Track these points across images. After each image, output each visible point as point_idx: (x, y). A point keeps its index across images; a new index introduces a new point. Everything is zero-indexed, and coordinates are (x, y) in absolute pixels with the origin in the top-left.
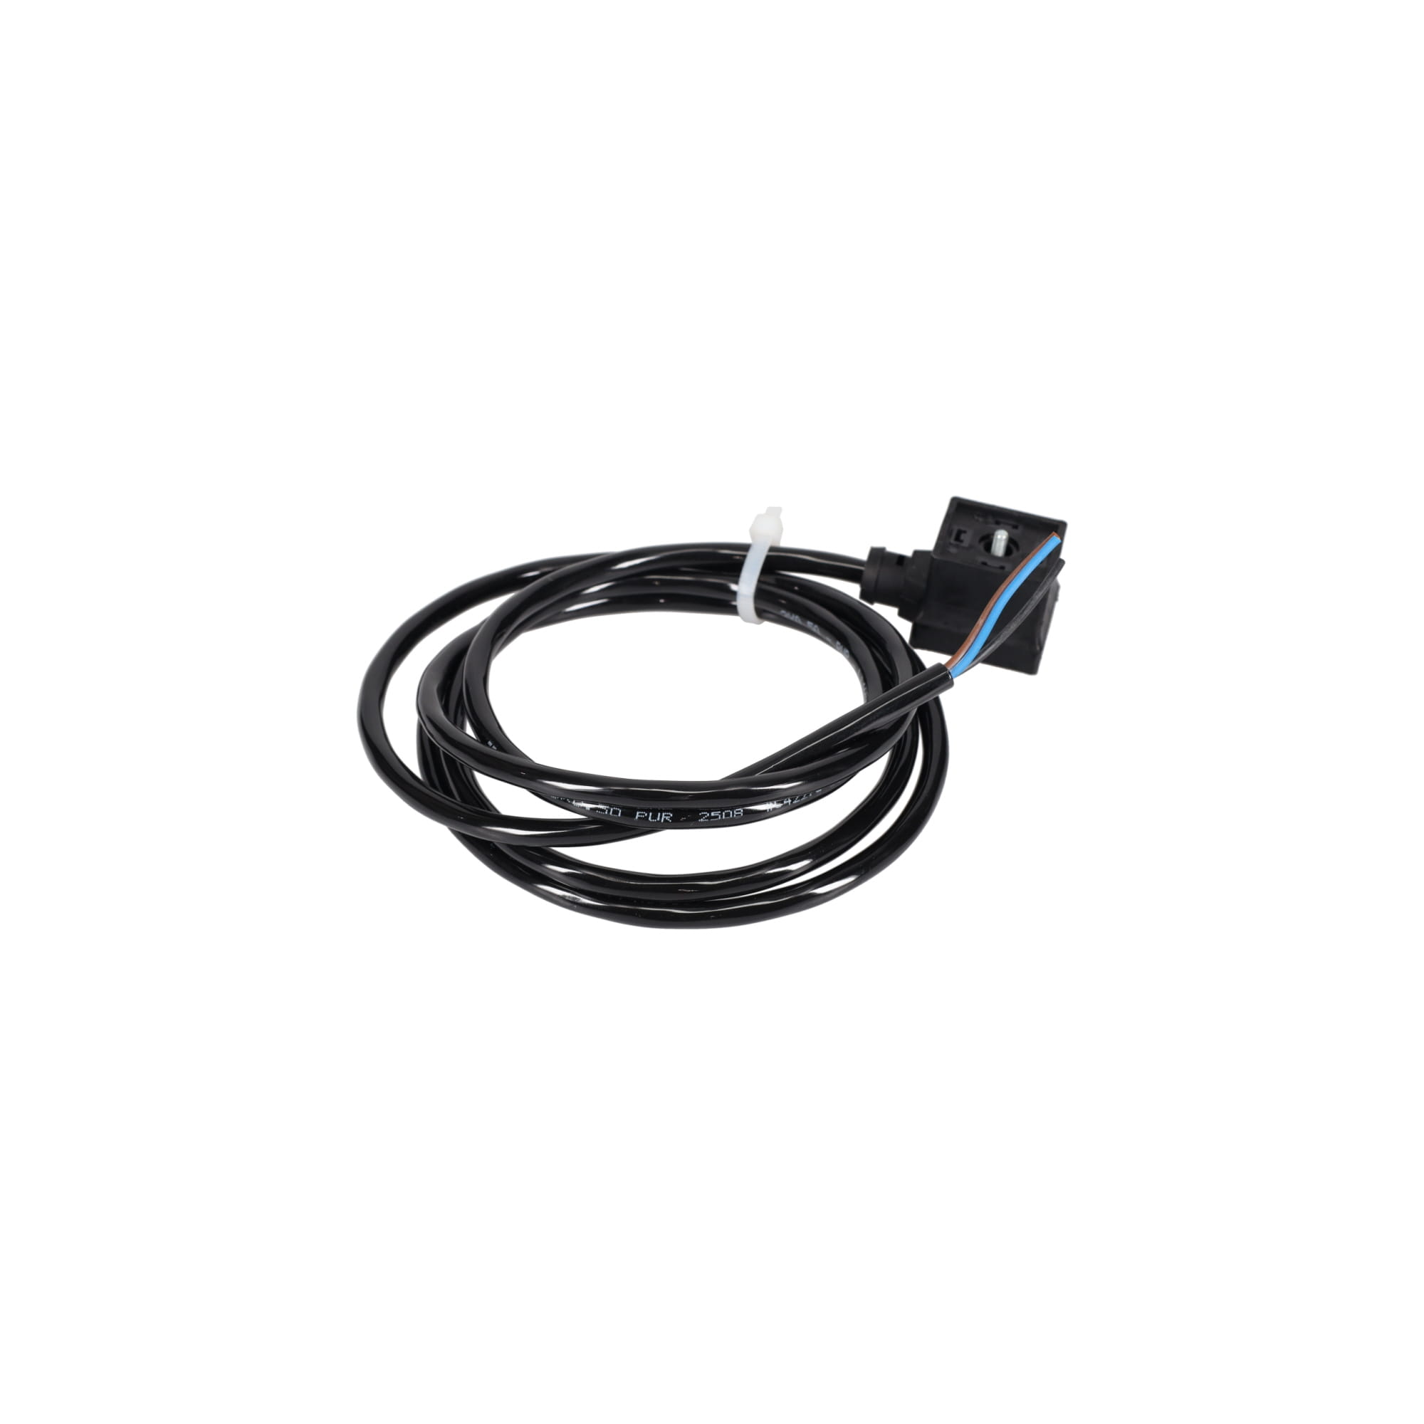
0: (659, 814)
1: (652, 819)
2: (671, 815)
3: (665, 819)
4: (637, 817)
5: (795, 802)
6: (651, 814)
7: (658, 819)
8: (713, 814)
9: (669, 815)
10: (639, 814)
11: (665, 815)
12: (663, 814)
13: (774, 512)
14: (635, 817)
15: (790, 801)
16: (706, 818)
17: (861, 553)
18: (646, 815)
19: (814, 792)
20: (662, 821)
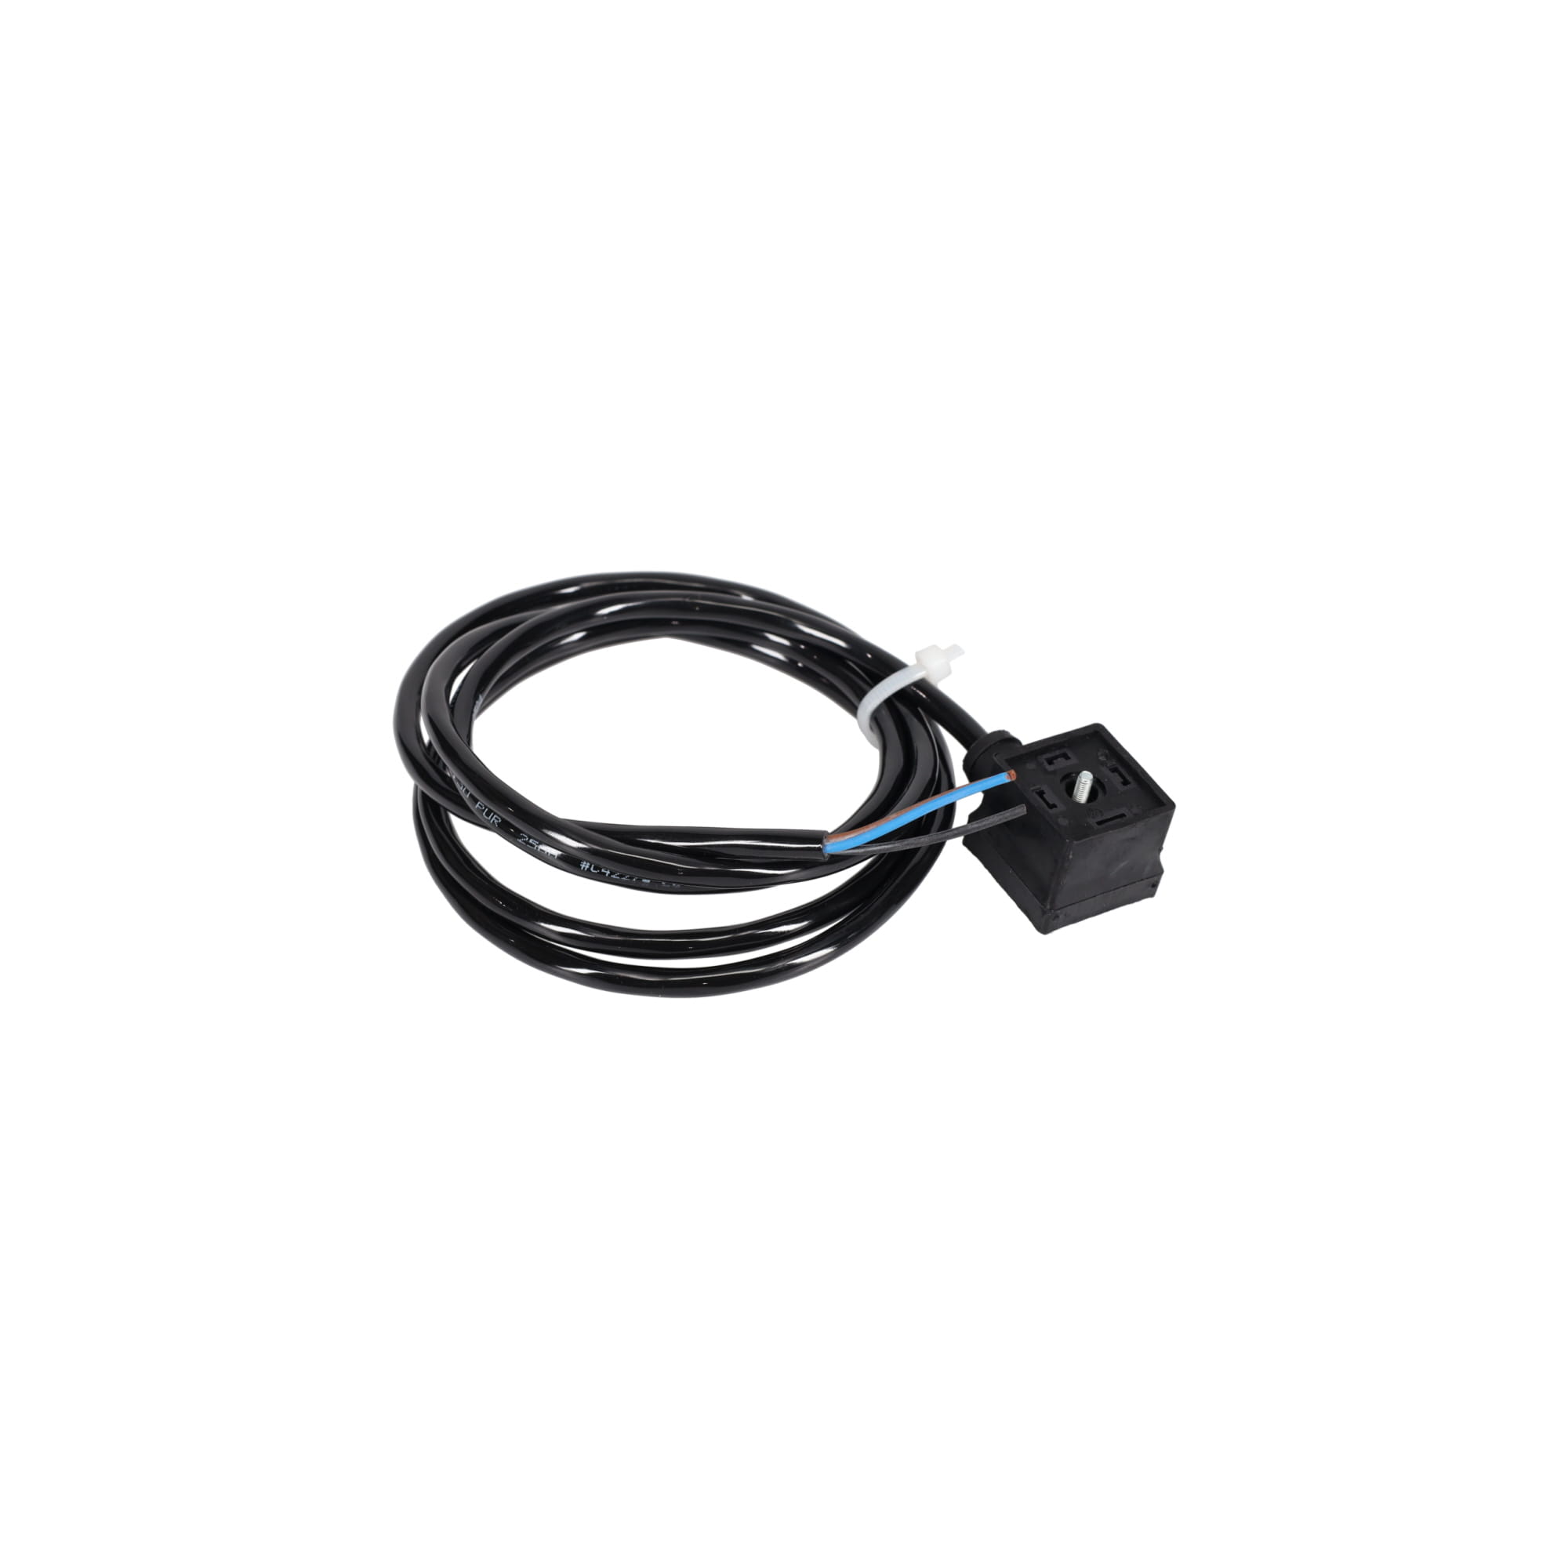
5: (614, 876)
8: (531, 841)
13: (955, 651)
15: (608, 872)
16: (525, 842)
19: (640, 879)
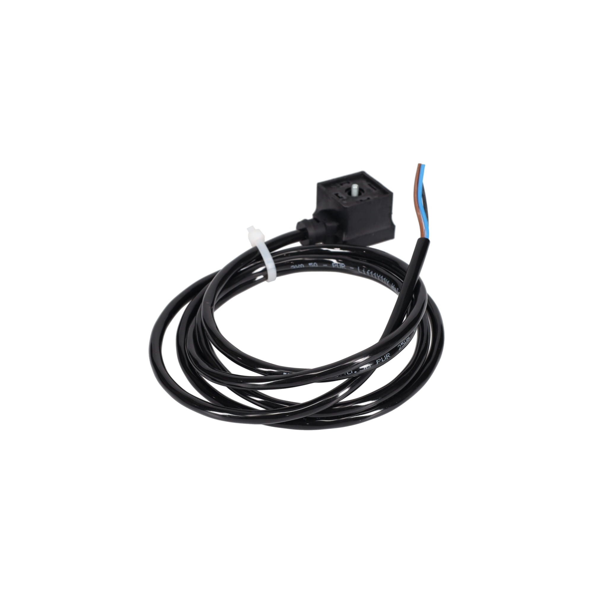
0: (385, 356)
1: (383, 360)
2: (389, 354)
3: (388, 357)
4: (377, 363)
6: (382, 358)
7: (385, 359)
8: (402, 344)
9: (388, 355)
10: (378, 361)
11: (387, 355)
12: (386, 355)
14: (376, 363)
17: (292, 228)
18: (380, 360)
20: (387, 359)
